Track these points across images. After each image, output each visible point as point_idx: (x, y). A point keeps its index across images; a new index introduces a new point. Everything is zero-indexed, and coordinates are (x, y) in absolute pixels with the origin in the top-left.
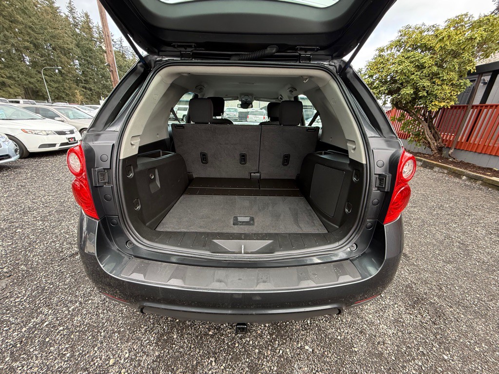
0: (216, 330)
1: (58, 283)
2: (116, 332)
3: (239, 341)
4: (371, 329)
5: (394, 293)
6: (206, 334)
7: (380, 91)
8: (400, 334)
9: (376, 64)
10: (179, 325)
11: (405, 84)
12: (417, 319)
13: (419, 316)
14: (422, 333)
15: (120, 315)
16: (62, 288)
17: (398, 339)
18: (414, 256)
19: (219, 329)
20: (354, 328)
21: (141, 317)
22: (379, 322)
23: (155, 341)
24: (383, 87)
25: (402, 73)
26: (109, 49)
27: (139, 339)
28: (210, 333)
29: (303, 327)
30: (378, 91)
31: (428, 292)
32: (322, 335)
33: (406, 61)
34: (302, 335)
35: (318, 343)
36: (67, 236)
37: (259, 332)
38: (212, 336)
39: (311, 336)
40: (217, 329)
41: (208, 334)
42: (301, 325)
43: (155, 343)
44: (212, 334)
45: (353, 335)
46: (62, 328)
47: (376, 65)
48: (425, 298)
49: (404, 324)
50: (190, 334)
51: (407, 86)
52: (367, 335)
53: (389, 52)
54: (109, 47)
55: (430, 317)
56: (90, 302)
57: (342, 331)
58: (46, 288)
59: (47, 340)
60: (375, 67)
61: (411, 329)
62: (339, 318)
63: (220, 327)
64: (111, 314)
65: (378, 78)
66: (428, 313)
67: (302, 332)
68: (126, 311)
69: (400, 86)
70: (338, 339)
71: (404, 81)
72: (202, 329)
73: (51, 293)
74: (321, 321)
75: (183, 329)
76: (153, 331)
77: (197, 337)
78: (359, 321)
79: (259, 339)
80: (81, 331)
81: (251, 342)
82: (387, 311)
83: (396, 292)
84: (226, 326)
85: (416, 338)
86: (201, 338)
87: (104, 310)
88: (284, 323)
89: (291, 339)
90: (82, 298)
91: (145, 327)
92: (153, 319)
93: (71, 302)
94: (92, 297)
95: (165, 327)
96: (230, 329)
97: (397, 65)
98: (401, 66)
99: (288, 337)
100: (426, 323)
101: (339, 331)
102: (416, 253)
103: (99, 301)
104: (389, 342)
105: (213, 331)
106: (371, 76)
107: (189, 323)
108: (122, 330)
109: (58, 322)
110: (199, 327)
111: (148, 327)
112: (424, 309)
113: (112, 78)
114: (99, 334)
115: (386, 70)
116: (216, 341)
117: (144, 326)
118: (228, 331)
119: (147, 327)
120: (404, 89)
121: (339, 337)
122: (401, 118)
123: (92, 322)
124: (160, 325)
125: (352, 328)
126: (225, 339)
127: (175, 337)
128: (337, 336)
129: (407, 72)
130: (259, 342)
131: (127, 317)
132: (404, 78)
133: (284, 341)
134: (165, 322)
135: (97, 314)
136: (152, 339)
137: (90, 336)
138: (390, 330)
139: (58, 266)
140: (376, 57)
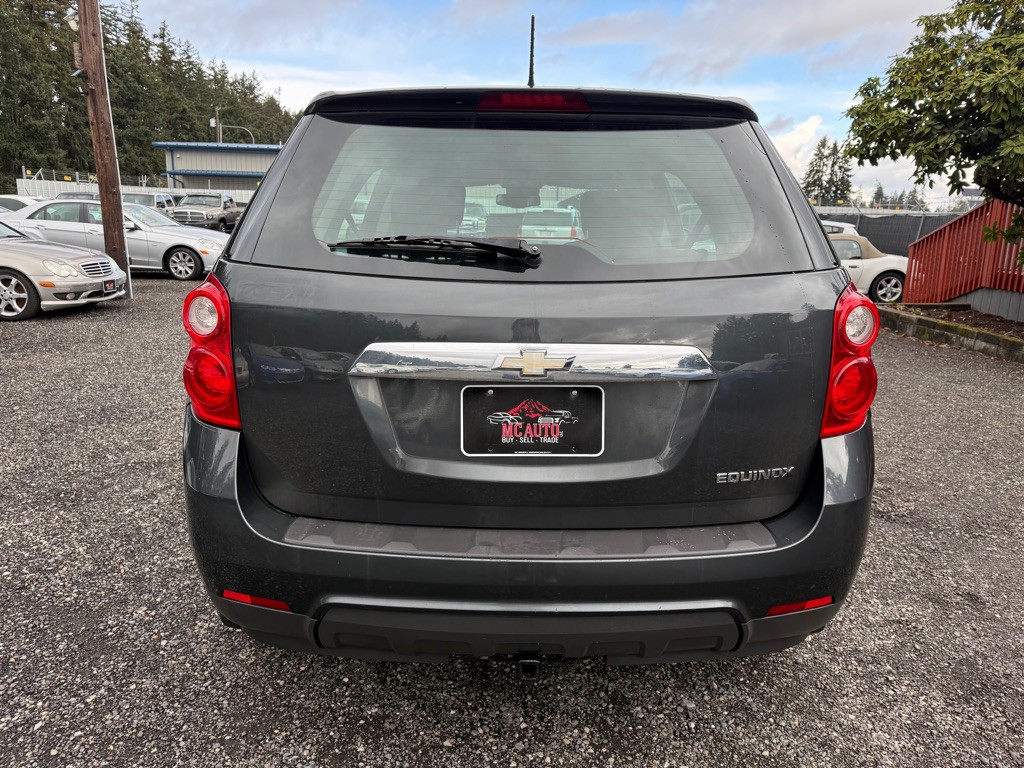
0: (459, 739)
1: (38, 651)
2: (214, 741)
3: (520, 758)
4: (848, 740)
5: (924, 674)
6: (437, 747)
7: (937, 146)
8: (920, 748)
9: (919, 65)
10: (367, 730)
11: (1010, 127)
12: (970, 723)
13: (978, 717)
14: (977, 749)
15: (216, 711)
16: (51, 661)
17: (914, 758)
18: (998, 601)
19: (467, 737)
20: (805, 736)
21: (269, 715)
22: (870, 726)
23: (313, 757)
24: (944, 134)
25: (995, 94)
26: (91, 30)
27: (274, 754)
28: (447, 743)
29: (678, 733)
30: (932, 146)
31: (1014, 673)
32: (724, 748)
33: (1006, 62)
34: (675, 748)
35: (713, 762)
36: (27, 555)
37: (567, 742)
38: (450, 750)
39: (696, 750)
40: (463, 739)
41: (442, 747)
42: (672, 732)
43: (315, 760)
44: (450, 745)
45: (802, 749)
46: (79, 733)
47: (919, 70)
48: (1003, 685)
49: (935, 732)
50: (399, 746)
51: (1015, 132)
52: (838, 751)
53: (956, 31)
54: (90, 22)
55: (1005, 719)
56: (133, 687)
57: (774, 741)
58: (12, 660)
59: (54, 752)
60: (918, 77)
61: (949, 740)
62: (771, 720)
63: (469, 735)
64: (191, 710)
65: (930, 109)
66: (1004, 712)
67: (673, 743)
68: (229, 704)
69: (995, 131)
70: (764, 756)
71: (1005, 118)
72: (426, 738)
73: (27, 670)
74: (725, 725)
75: (379, 736)
76: (304, 740)
77: (415, 751)
78: (820, 725)
79: (566, 753)
80: (129, 739)
81: (548, 760)
82: (896, 708)
83: (929, 672)
84: (485, 733)
85: (959, 755)
86: (425, 753)
87: (173, 702)
88: (631, 728)
89: (646, 755)
90: (109, 680)
91: (284, 734)
92: (298, 719)
93: (85, 687)
94: (134, 679)
95: (332, 733)
96: (495, 737)
97: (978, 72)
98: (991, 76)
99: (640, 751)
100: (992, 731)
101: (767, 742)
102: (1008, 594)
103: (156, 687)
104: (890, 762)
105: (452, 741)
106: (907, 103)
107: (393, 727)
108: (227, 738)
109: (68, 723)
110: (418, 734)
111: (291, 734)
112: (993, 705)
113: (91, 112)
114: (173, 745)
115: (948, 84)
116: (462, 757)
117: (281, 731)
118: (491, 740)
119: (288, 733)
120: (1008, 142)
121: (766, 753)
122: (1017, 230)
123: (150, 723)
124: (321, 730)
125: (802, 737)
126: (485, 754)
127: (361, 749)
128: (762, 751)
129: (1011, 93)
130: (566, 759)
131: (232, 715)
132: (1003, 110)
133: (630, 758)
134: (330, 725)
135: (157, 710)
136: (306, 753)
137: (154, 747)
138: (897, 742)
139: (26, 617)
140: (917, 44)
